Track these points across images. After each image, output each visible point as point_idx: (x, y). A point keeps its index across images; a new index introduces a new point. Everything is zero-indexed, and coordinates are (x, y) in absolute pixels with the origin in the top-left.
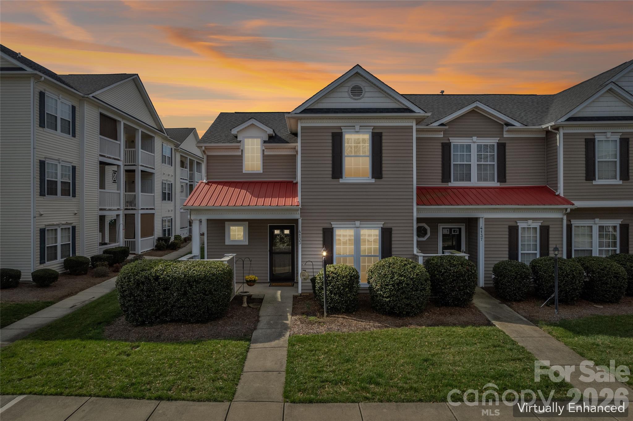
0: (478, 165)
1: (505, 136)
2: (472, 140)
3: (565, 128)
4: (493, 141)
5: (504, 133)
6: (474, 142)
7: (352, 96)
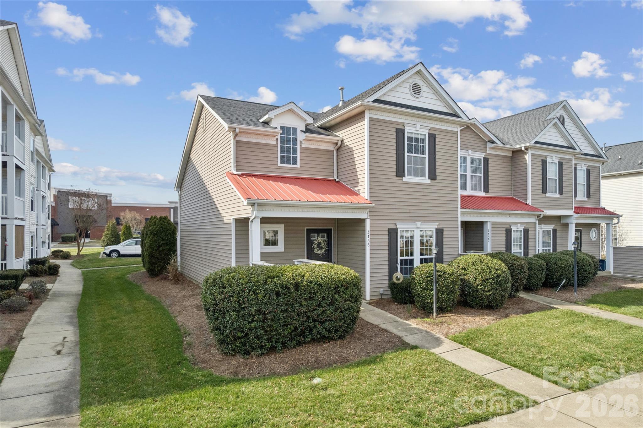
0: (471, 175)
1: (488, 152)
2: (468, 153)
3: (532, 149)
4: (481, 156)
5: (488, 149)
6: (469, 155)
7: (413, 93)
